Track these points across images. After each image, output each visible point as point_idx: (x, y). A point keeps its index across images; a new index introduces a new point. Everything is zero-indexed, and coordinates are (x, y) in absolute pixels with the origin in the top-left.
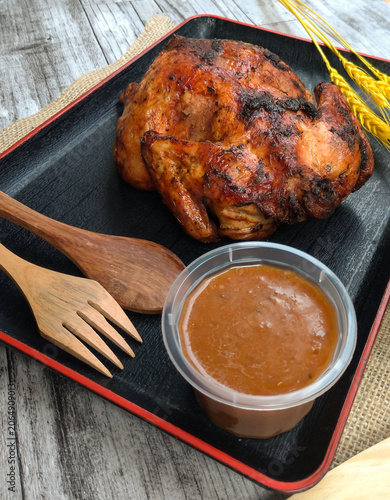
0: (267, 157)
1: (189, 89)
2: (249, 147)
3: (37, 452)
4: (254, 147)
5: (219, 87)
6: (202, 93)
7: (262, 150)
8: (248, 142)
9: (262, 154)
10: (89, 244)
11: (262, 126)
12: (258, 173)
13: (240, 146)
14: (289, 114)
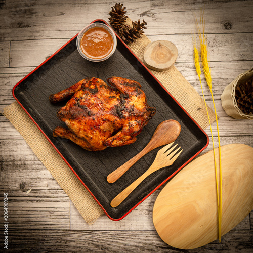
0: (136, 118)
1: (100, 126)
4: (131, 120)
5: (105, 118)
6: (103, 123)
7: (134, 119)
8: (129, 121)
11: (127, 115)
12: (138, 123)
13: (129, 124)
14: (126, 104)
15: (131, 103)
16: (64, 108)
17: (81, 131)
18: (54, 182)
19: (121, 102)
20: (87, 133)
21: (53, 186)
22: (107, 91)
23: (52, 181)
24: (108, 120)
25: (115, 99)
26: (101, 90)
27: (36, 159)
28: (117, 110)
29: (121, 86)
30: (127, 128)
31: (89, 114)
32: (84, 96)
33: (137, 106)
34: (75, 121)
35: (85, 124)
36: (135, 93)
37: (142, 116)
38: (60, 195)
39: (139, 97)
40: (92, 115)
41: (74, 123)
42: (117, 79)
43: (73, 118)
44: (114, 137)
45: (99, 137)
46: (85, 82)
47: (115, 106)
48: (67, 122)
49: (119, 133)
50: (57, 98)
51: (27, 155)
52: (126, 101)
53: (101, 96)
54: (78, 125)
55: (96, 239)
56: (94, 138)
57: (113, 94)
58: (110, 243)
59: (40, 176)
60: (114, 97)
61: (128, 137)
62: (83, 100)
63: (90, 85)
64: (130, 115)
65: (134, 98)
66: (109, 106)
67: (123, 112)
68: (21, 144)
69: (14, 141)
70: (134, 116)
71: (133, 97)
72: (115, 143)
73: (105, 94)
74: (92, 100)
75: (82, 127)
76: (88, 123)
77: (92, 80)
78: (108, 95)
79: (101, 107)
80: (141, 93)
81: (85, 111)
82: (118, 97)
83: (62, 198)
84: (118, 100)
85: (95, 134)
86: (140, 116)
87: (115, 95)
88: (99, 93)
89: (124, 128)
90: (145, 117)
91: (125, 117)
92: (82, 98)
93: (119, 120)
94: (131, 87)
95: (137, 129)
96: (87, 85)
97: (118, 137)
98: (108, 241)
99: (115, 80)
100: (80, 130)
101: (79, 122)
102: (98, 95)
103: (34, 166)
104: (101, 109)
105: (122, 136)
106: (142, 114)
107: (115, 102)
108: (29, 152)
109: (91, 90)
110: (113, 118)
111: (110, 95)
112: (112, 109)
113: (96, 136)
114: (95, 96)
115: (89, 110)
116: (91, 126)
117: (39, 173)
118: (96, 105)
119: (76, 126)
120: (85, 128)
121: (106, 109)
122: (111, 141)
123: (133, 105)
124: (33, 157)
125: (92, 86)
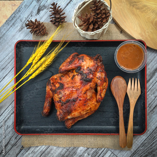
0: (97, 71)
1: (87, 98)
2: (96, 76)
3: (153, 82)
4: (96, 75)
5: (84, 91)
6: (86, 95)
7: (96, 73)
8: (95, 77)
9: (97, 73)
10: (120, 99)
11: (91, 76)
12: (100, 72)
13: (97, 78)
14: (84, 72)
15: (85, 68)
16: (58, 113)
17: (82, 113)
18: (90, 149)
19: (81, 74)
20: (86, 110)
21: (92, 152)
22: (66, 77)
23: (88, 150)
24: (87, 90)
25: (76, 76)
26: (64, 82)
27: (68, 149)
28: (84, 80)
29: (70, 67)
30: (99, 81)
31: (75, 101)
32: (60, 96)
33: (89, 66)
34: (73, 113)
35: (79, 107)
36: (81, 61)
37: (98, 66)
38: (100, 152)
39: (85, 61)
40: (76, 99)
41: (73, 114)
42: (63, 66)
43: (69, 112)
44: (99, 93)
45: (93, 102)
46: (50, 87)
47: (81, 79)
48: (69, 117)
49: (99, 88)
50: (47, 111)
51: (61, 152)
52: (82, 70)
53: (68, 84)
54: (77, 112)
55: (142, 153)
56: (91, 106)
57: (71, 75)
58: (151, 147)
59: (80, 154)
60: (74, 76)
61: (105, 84)
62: (63, 98)
63: (55, 86)
64: (93, 74)
65: (84, 63)
66: (78, 84)
67: (88, 77)
68: (51, 150)
69: (46, 152)
70: (95, 71)
71: (82, 65)
72: (103, 95)
73: (68, 80)
74: (67, 92)
75: (80, 111)
76: (80, 105)
77: (52, 82)
78: (70, 79)
79: (75, 89)
80: (83, 57)
81: (71, 102)
82: (76, 74)
83: (103, 153)
84: (78, 75)
85: (89, 105)
86: (97, 68)
87: (72, 74)
88: (65, 84)
89: (98, 83)
90: (99, 64)
91: (92, 78)
92: (60, 98)
93: (91, 83)
94: (74, 61)
95: (103, 75)
96: (53, 88)
97: (101, 90)
98: (149, 147)
99: (63, 68)
100: (80, 113)
101: (75, 110)
102: (66, 86)
103: (71, 153)
104: (76, 90)
105: (102, 87)
106: (96, 66)
107: (78, 78)
108: (60, 150)
109: (59, 88)
110: (88, 87)
111: (71, 78)
112: (81, 83)
113: (91, 105)
114: (66, 88)
115: (72, 99)
116: (83, 104)
117: (77, 153)
118: (72, 92)
119: (76, 114)
120: (82, 109)
121: (79, 87)
122: (100, 97)
123: (88, 68)
124: (65, 150)
125: (57, 85)
